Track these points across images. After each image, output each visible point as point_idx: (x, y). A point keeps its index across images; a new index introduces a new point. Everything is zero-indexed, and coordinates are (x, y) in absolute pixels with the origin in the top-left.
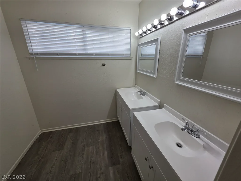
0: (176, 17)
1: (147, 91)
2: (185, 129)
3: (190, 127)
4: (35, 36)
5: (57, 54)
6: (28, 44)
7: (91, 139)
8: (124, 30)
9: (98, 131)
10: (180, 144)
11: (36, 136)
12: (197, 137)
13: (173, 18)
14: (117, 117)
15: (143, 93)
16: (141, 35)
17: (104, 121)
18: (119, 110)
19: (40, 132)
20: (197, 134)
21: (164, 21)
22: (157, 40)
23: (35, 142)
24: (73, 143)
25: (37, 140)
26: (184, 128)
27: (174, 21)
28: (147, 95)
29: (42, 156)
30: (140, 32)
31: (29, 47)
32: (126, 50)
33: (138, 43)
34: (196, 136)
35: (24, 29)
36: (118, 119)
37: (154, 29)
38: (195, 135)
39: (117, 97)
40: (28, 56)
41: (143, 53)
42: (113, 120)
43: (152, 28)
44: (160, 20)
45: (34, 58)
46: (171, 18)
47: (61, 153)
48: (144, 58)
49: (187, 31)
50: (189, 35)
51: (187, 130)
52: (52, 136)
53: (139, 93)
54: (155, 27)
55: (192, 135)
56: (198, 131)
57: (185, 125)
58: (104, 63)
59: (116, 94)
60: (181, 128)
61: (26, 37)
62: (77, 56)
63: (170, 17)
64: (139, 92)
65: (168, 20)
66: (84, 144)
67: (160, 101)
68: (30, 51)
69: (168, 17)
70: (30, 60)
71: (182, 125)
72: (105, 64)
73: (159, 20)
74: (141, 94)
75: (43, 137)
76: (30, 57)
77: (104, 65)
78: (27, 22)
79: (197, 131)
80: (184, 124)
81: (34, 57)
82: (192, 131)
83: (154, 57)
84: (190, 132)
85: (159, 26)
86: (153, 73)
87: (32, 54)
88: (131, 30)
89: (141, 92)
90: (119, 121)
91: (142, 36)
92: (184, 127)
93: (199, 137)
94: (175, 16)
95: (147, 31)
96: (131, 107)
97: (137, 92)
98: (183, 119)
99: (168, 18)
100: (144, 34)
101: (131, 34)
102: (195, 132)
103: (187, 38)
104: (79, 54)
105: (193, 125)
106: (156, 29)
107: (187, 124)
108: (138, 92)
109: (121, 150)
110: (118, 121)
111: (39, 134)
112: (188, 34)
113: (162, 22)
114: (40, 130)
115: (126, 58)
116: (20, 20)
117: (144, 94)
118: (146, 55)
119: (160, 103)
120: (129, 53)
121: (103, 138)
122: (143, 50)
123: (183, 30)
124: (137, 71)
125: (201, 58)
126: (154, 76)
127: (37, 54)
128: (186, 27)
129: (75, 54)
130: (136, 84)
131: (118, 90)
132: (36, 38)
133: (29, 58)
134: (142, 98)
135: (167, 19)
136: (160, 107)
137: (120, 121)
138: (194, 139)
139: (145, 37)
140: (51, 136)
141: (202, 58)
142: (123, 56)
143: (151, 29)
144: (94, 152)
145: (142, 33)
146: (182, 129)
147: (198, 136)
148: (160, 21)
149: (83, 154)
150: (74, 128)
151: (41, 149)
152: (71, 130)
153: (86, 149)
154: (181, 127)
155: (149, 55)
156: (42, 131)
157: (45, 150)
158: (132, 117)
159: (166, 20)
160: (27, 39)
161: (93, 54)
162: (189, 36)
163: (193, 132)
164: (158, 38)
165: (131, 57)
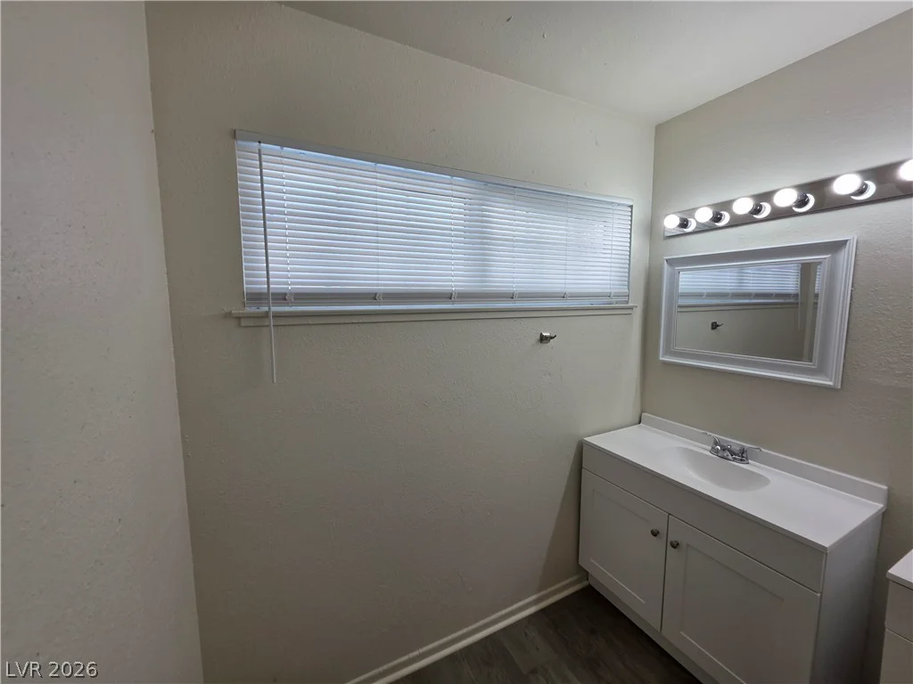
5: (373, 297)
8: (611, 207)
17: (524, 609)
32: (618, 278)
40: (238, 308)
42: (565, 587)
45: (267, 316)
59: (582, 463)
62: (451, 302)
67: (888, 490)
68: (254, 280)
70: (239, 325)
72: (551, 337)
76: (246, 311)
77: (547, 340)
78: (266, 148)
86: (818, 371)
87: (257, 298)
88: (632, 207)
101: (631, 220)
104: (462, 296)
115: (603, 307)
116: (234, 137)
117: (747, 459)
119: (888, 496)
120: (624, 290)
124: (662, 358)
126: (823, 382)
127: (282, 297)
129: (448, 296)
130: (643, 409)
133: (239, 318)
161: (511, 297)
164: (846, 241)
165: (630, 304)
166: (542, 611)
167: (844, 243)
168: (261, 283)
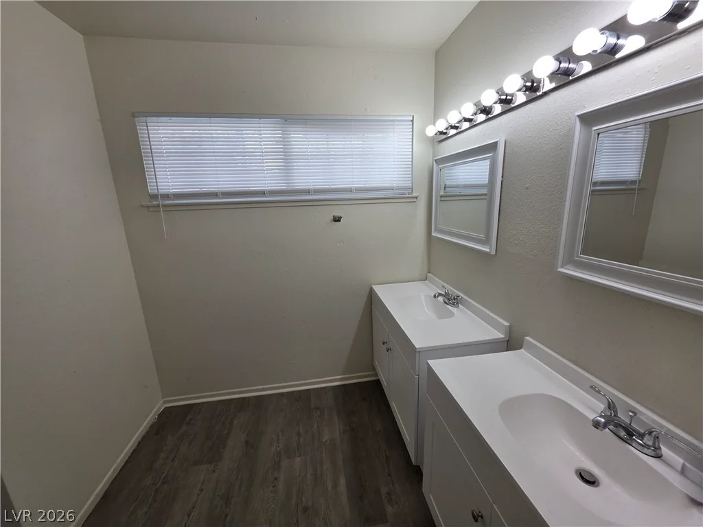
0: (551, 81)
1: (466, 295)
2: (605, 426)
3: (623, 417)
4: (166, 153)
5: (216, 193)
6: (148, 171)
7: (299, 434)
8: (393, 123)
9: (318, 408)
10: (592, 475)
11: (151, 415)
12: (653, 454)
13: (541, 85)
14: (374, 369)
15: (452, 301)
16: (441, 133)
17: (335, 381)
18: (380, 349)
19: (159, 406)
20: (650, 443)
21: (512, 95)
22: (493, 147)
23: (147, 432)
24: (247, 443)
25: (152, 427)
26: (603, 420)
27: (545, 94)
28: (468, 306)
29: (164, 475)
30: (441, 125)
31: (150, 180)
32: (402, 176)
33: (433, 157)
34: (646, 450)
35: (142, 136)
36: (376, 375)
37: (482, 117)
38: (643, 446)
39: (374, 310)
40: (146, 202)
41: (448, 183)
42: (365, 376)
43: (476, 114)
44: (500, 92)
45: (158, 206)
46: (535, 84)
47: (214, 471)
48: (453, 195)
49: (589, 119)
50: (598, 132)
51: (611, 427)
52: (191, 419)
53: (441, 299)
54: (486, 111)
55: (634, 445)
56: (654, 433)
57: (605, 409)
58: (337, 214)
59: (372, 300)
60: (592, 418)
61: (145, 156)
62: (266, 197)
63: (533, 83)
64: (440, 295)
65: (525, 91)
66: (278, 449)
67: (510, 327)
68: (152, 189)
69: (526, 82)
70: (149, 211)
71: (593, 408)
72: (341, 218)
73: (498, 93)
74: (446, 303)
75: (170, 421)
76: (151, 203)
77: (337, 219)
78: (149, 119)
79: (650, 433)
80: (601, 406)
81: (159, 204)
82: (630, 433)
83: (484, 191)
84: (623, 433)
85: (498, 109)
86: (486, 241)
87: (155, 197)
88: (412, 121)
89: (446, 295)
90: (379, 380)
91: (445, 136)
92: (601, 416)
93: (659, 457)
94: (547, 81)
95: (460, 121)
96: (418, 343)
97: (435, 296)
98: (594, 390)
99: (525, 86)
100: (453, 132)
101: (413, 131)
102: (642, 436)
103: (590, 137)
104: (273, 193)
105: (632, 412)
106: (490, 116)
107: (611, 406)
108: (438, 296)
109: (389, 475)
110: (378, 383)
111: (158, 409)
112: (594, 128)
113: (508, 97)
114: (162, 401)
115: (399, 197)
116: (134, 117)
117: (457, 303)
118: (458, 187)
119: (510, 331)
120: (409, 184)
121: (332, 431)
122: (448, 175)
123: (578, 116)
124: (433, 234)
125: (635, 189)
126: (486, 249)
127: (166, 196)
128: (585, 107)
129: (263, 193)
130: (430, 270)
131: (377, 289)
132: (167, 156)
133: (148, 207)
134: (451, 315)
135: (524, 89)
136: (510, 343)
137: (384, 383)
138: (642, 460)
139: (454, 138)
140: (188, 418)
141: (638, 189)
142: (389, 194)
143: (472, 115)
144: (308, 475)
145: (447, 129)
146: (596, 425)
147: (653, 450)
148: (500, 95)
149: (276, 479)
150: (249, 398)
151: (162, 455)
152: (242, 404)
153: (285, 463)
154: (592, 416)
155: (465, 186)
156: (165, 402)
157: (172, 461)
158: (424, 374)
159: (520, 90)
160: (147, 164)
161: (308, 192)
162: (598, 134)
163: (634, 435)
164: (497, 142)
165: (414, 195)
166: (343, 385)
167: (496, 143)
168: (154, 189)
